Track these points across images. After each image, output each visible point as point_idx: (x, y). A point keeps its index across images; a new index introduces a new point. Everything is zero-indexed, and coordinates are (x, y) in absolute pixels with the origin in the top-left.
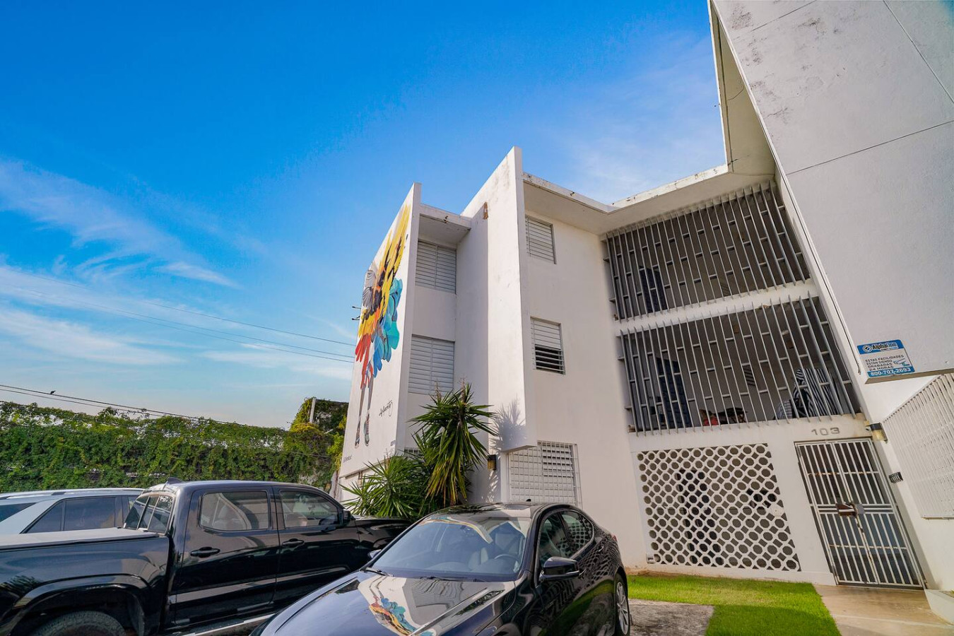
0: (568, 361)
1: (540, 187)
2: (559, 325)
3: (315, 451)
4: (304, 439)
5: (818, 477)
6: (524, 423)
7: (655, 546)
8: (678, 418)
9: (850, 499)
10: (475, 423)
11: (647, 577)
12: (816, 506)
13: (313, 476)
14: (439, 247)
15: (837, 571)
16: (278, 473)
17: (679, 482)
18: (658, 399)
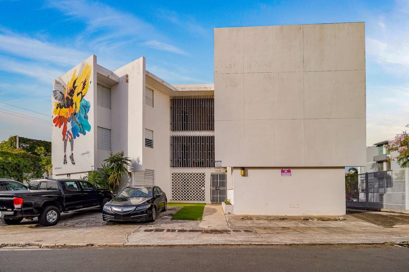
0: (155, 144)
1: (151, 78)
2: (153, 131)
3: (31, 163)
4: (23, 157)
5: (214, 181)
6: (142, 164)
7: (173, 197)
8: (185, 164)
9: (219, 186)
10: (126, 163)
11: (170, 203)
12: (212, 187)
13: (31, 174)
14: (103, 86)
15: (212, 201)
16: (12, 172)
17: (182, 181)
18: (180, 159)
